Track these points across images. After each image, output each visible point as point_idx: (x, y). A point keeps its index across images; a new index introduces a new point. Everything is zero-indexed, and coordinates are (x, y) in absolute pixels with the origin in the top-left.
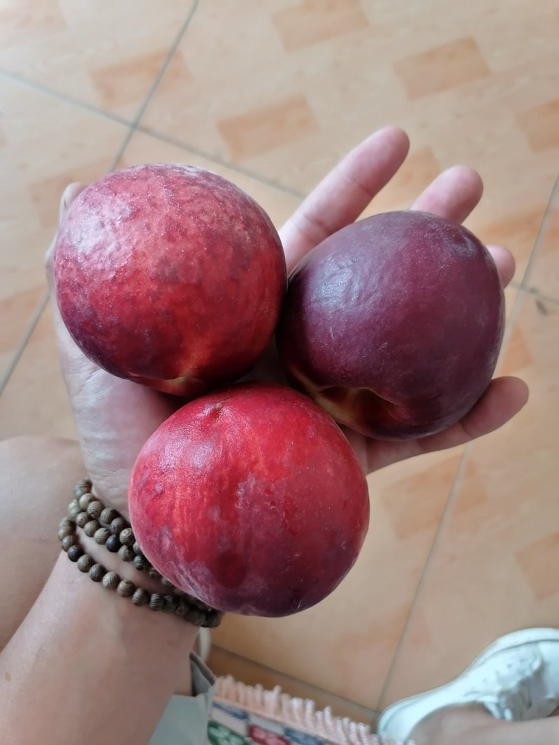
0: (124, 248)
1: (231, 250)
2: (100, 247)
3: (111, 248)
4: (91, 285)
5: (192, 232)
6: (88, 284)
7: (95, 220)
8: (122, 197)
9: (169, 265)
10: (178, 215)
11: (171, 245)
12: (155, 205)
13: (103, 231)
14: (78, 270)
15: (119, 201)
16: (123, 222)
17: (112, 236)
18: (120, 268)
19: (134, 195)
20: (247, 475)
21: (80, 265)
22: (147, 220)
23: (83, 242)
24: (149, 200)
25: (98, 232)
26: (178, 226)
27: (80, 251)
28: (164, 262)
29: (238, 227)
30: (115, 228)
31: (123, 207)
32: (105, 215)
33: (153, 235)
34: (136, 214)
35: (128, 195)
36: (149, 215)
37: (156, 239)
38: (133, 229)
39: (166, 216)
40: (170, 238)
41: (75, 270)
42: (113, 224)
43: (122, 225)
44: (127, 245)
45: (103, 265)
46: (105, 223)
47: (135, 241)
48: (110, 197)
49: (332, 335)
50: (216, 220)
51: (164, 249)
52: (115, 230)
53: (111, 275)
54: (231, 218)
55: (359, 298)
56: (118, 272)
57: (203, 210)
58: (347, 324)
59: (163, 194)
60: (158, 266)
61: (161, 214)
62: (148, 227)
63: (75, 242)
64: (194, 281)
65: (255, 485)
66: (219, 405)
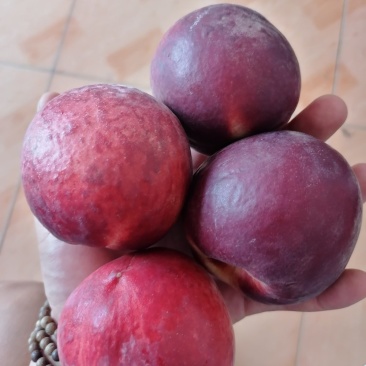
2: (48, 154)
3: (56, 155)
4: (41, 182)
5: (115, 145)
7: (45, 133)
8: (67, 116)
9: (97, 171)
10: (106, 131)
11: (99, 155)
13: (50, 142)
14: (34, 170)
16: (66, 136)
17: (57, 146)
18: (61, 172)
19: (75, 114)
20: (130, 337)
22: (82, 135)
23: (37, 149)
24: (86, 119)
25: (48, 142)
26: (105, 140)
27: (35, 156)
28: (93, 168)
29: (152, 138)
30: (60, 140)
31: (67, 124)
32: (54, 130)
33: (86, 147)
34: (75, 130)
35: (72, 114)
36: (85, 131)
37: (88, 151)
38: (72, 142)
39: (97, 132)
40: (98, 149)
41: (31, 169)
42: (58, 137)
43: (65, 138)
44: (67, 155)
45: (50, 168)
46: (53, 136)
47: (73, 151)
48: (59, 115)
49: (216, 225)
50: (135, 134)
51: (94, 158)
52: (60, 142)
53: (55, 177)
56: (60, 174)
57: (125, 127)
61: (93, 131)
63: (32, 149)
64: (115, 183)
65: (135, 346)
66: (119, 274)
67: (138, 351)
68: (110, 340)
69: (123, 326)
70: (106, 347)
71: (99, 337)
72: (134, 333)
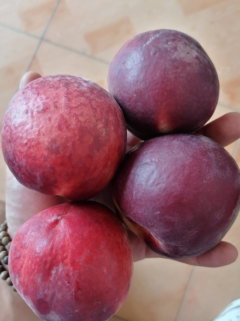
0: (35, 128)
1: (92, 139)
2: (23, 124)
3: (28, 126)
4: (15, 143)
5: (72, 126)
6: (14, 142)
7: (25, 107)
8: (41, 98)
9: (56, 143)
10: (67, 115)
11: (59, 133)
12: (56, 107)
13: (26, 116)
14: (11, 133)
15: (39, 100)
16: (38, 113)
17: (30, 120)
18: (30, 139)
19: (47, 98)
20: (60, 263)
21: (12, 131)
22: (50, 115)
23: (16, 118)
24: (54, 103)
25: (24, 115)
26: (66, 122)
27: (13, 123)
28: (54, 141)
29: (100, 126)
30: (33, 115)
31: (40, 104)
32: (30, 107)
33: (51, 124)
34: (45, 110)
35: (44, 97)
36: (52, 112)
37: (52, 127)
38: (41, 119)
39: (61, 115)
40: (60, 128)
41: (9, 132)
42: (32, 113)
43: (37, 115)
44: (36, 127)
45: (23, 135)
46: (29, 111)
47: (41, 126)
48: (35, 96)
49: (134, 196)
50: (88, 121)
51: (55, 133)
52: (32, 117)
53: (25, 142)
54: (97, 120)
55: (154, 182)
56: (29, 140)
57: (81, 114)
58: (143, 194)
59: (63, 101)
60: (49, 143)
61: (58, 113)
62: (50, 119)
63: (12, 117)
64: (68, 154)
65: (62, 271)
66: (59, 218)
67: (64, 274)
68: (46, 263)
69: (56, 255)
70: (42, 267)
71: (38, 260)
72: (63, 262)
